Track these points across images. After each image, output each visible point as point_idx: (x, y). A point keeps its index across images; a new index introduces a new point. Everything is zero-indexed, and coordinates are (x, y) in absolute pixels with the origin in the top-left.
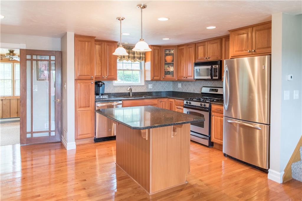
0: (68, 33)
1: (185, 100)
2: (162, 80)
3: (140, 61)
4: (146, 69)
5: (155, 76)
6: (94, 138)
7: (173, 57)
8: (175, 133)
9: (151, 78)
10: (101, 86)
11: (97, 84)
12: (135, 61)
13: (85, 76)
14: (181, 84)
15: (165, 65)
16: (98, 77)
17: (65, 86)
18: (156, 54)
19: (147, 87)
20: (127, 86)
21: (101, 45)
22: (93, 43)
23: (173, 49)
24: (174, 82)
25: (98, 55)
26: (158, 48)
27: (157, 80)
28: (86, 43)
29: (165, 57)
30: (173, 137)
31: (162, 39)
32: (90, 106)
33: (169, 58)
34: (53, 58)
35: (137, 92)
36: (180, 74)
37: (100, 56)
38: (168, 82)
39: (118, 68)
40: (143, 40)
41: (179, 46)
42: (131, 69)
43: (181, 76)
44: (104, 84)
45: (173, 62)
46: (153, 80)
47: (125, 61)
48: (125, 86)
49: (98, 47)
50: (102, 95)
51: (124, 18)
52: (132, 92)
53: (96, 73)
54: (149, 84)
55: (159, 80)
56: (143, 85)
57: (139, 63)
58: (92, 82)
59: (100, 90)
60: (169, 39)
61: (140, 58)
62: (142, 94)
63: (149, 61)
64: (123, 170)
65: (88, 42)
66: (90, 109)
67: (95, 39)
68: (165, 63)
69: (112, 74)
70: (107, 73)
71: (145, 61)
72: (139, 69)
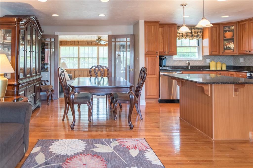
0: (140, 20)
1: (248, 72)
2: (221, 54)
3: (197, 39)
4: (204, 45)
5: (213, 51)
6: (158, 99)
7: (233, 33)
8: (237, 93)
9: (209, 54)
10: (164, 60)
11: (161, 58)
12: (193, 38)
13: (152, 51)
14: (243, 58)
15: (224, 41)
16: (161, 53)
17: (138, 59)
18: (214, 32)
19: (205, 62)
20: (185, 60)
21: (163, 28)
22: (158, 27)
23: (233, 26)
24: (235, 57)
25: (161, 36)
26: (217, 26)
27: (215, 55)
28: (153, 27)
29: (224, 34)
30: (235, 96)
31: (221, 17)
32: (156, 74)
33: (229, 34)
34: (128, 40)
35: (194, 65)
36: (241, 48)
37: (162, 36)
38: (227, 57)
39: (178, 45)
40: (205, 18)
41: (239, 22)
42: (189, 46)
43: (243, 50)
44: (166, 58)
45: (233, 38)
46: (211, 55)
47: (183, 39)
48: (184, 60)
49: (160, 30)
50: (164, 66)
51: (187, 4)
52: (191, 65)
53: (160, 49)
54: (207, 59)
55: (218, 55)
56: (201, 60)
57: (196, 40)
58: (157, 56)
59: (162, 63)
60: (228, 16)
61: (197, 36)
62: (200, 67)
63: (207, 38)
64: (187, 122)
65: (154, 26)
66: (156, 77)
67: (159, 23)
68: (224, 39)
69: (173, 50)
70: (168, 49)
71: (203, 38)
72: (197, 45)
